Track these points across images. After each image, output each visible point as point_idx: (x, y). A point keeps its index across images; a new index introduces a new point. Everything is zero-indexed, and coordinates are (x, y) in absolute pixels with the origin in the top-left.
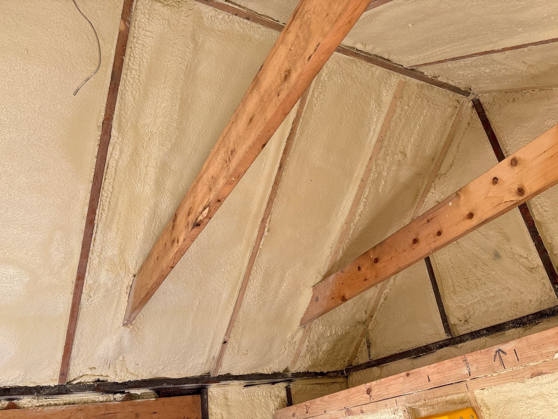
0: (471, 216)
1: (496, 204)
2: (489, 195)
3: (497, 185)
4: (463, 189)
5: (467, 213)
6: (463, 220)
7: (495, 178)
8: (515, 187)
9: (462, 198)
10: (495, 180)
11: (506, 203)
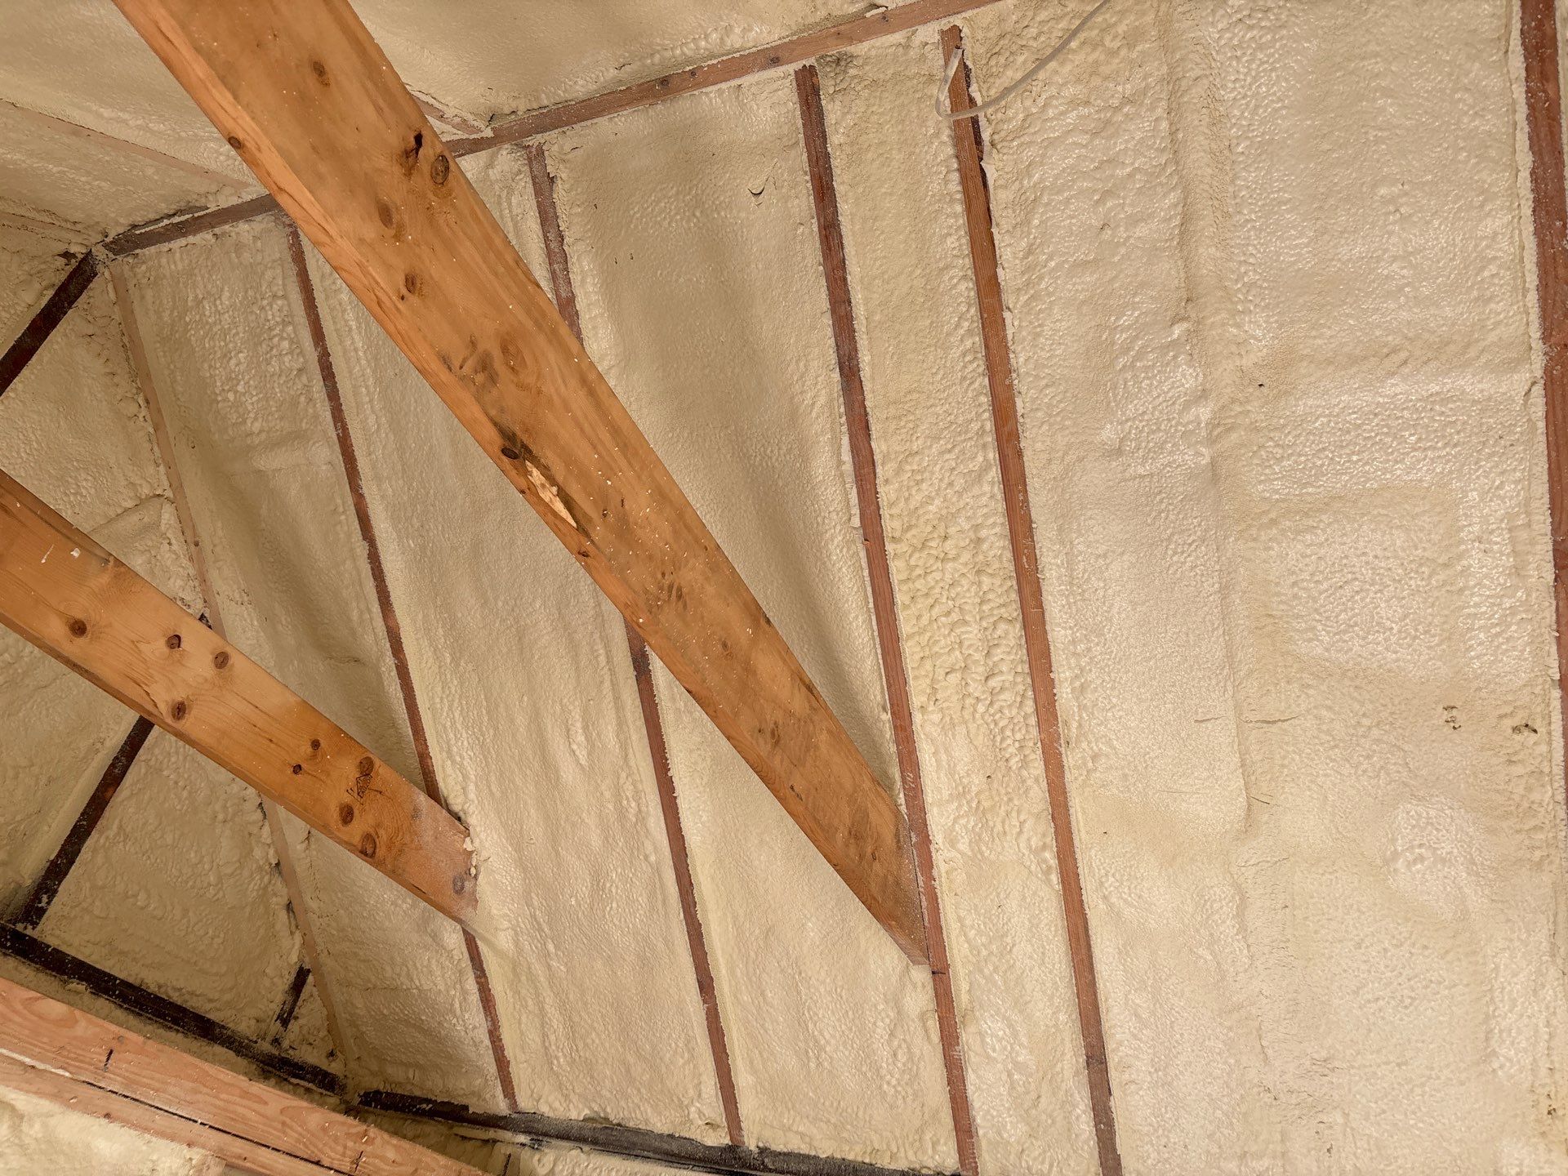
0: (78, 628)
1: (135, 675)
2: (142, 646)
3: (166, 650)
4: (122, 569)
5: (79, 615)
6: (60, 614)
7: (178, 637)
8: (179, 695)
9: (105, 579)
10: (175, 641)
11: (145, 695)
